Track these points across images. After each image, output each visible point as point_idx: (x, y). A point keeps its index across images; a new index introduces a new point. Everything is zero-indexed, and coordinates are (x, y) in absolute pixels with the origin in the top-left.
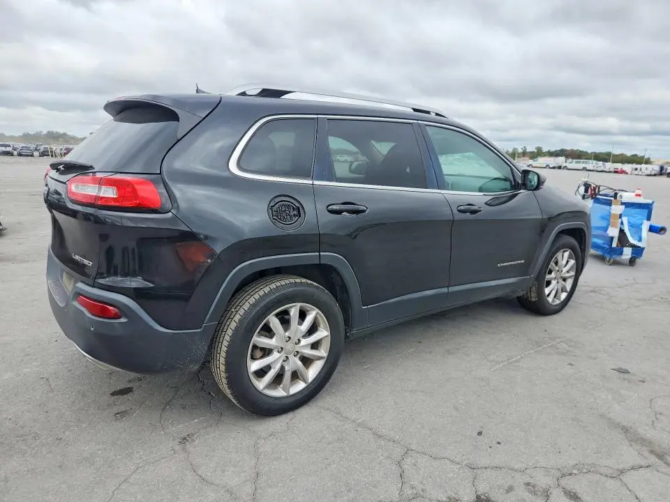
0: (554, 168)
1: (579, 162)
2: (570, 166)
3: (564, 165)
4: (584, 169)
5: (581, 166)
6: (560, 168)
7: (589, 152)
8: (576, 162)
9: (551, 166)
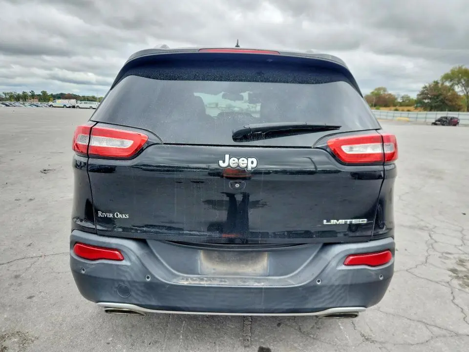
0: (70, 107)
1: (87, 103)
2: (81, 106)
3: (76, 105)
4: (91, 107)
5: (88, 106)
6: (74, 107)
7: (81, 96)
8: (84, 103)
9: (68, 106)
